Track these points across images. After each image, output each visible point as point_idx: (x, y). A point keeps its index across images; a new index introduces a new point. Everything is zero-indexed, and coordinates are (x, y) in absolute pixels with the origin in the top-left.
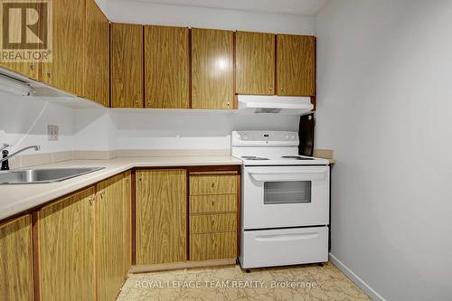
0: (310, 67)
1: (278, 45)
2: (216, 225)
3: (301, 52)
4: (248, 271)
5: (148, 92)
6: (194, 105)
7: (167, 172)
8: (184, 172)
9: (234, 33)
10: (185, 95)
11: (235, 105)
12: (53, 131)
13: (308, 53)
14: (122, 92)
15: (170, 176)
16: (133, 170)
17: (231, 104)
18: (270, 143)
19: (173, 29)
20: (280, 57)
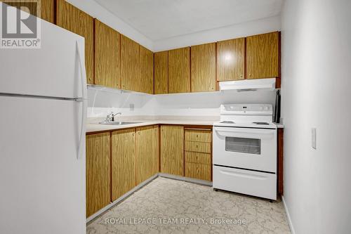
0: (275, 55)
1: (248, 44)
2: (198, 159)
3: (267, 45)
4: (217, 190)
5: (170, 85)
6: (193, 90)
7: (174, 127)
8: (183, 127)
9: (216, 43)
10: (188, 85)
11: (217, 88)
12: (132, 107)
13: (272, 46)
14: (159, 86)
15: (176, 129)
16: (160, 125)
17: (214, 88)
18: (247, 112)
19: (182, 49)
20: (248, 52)
